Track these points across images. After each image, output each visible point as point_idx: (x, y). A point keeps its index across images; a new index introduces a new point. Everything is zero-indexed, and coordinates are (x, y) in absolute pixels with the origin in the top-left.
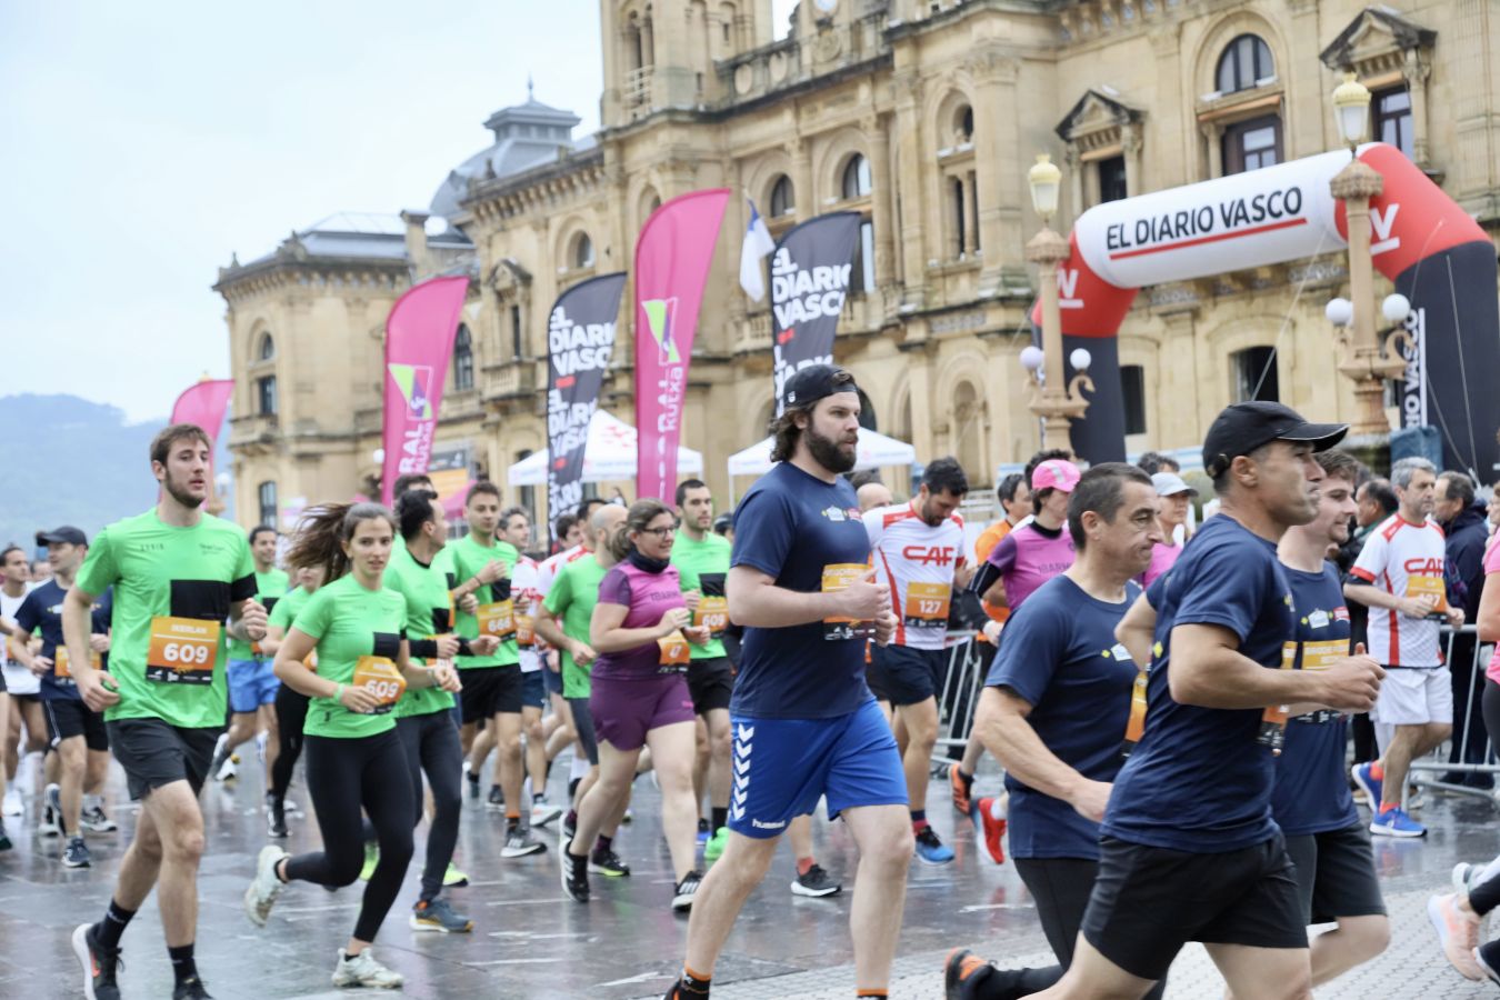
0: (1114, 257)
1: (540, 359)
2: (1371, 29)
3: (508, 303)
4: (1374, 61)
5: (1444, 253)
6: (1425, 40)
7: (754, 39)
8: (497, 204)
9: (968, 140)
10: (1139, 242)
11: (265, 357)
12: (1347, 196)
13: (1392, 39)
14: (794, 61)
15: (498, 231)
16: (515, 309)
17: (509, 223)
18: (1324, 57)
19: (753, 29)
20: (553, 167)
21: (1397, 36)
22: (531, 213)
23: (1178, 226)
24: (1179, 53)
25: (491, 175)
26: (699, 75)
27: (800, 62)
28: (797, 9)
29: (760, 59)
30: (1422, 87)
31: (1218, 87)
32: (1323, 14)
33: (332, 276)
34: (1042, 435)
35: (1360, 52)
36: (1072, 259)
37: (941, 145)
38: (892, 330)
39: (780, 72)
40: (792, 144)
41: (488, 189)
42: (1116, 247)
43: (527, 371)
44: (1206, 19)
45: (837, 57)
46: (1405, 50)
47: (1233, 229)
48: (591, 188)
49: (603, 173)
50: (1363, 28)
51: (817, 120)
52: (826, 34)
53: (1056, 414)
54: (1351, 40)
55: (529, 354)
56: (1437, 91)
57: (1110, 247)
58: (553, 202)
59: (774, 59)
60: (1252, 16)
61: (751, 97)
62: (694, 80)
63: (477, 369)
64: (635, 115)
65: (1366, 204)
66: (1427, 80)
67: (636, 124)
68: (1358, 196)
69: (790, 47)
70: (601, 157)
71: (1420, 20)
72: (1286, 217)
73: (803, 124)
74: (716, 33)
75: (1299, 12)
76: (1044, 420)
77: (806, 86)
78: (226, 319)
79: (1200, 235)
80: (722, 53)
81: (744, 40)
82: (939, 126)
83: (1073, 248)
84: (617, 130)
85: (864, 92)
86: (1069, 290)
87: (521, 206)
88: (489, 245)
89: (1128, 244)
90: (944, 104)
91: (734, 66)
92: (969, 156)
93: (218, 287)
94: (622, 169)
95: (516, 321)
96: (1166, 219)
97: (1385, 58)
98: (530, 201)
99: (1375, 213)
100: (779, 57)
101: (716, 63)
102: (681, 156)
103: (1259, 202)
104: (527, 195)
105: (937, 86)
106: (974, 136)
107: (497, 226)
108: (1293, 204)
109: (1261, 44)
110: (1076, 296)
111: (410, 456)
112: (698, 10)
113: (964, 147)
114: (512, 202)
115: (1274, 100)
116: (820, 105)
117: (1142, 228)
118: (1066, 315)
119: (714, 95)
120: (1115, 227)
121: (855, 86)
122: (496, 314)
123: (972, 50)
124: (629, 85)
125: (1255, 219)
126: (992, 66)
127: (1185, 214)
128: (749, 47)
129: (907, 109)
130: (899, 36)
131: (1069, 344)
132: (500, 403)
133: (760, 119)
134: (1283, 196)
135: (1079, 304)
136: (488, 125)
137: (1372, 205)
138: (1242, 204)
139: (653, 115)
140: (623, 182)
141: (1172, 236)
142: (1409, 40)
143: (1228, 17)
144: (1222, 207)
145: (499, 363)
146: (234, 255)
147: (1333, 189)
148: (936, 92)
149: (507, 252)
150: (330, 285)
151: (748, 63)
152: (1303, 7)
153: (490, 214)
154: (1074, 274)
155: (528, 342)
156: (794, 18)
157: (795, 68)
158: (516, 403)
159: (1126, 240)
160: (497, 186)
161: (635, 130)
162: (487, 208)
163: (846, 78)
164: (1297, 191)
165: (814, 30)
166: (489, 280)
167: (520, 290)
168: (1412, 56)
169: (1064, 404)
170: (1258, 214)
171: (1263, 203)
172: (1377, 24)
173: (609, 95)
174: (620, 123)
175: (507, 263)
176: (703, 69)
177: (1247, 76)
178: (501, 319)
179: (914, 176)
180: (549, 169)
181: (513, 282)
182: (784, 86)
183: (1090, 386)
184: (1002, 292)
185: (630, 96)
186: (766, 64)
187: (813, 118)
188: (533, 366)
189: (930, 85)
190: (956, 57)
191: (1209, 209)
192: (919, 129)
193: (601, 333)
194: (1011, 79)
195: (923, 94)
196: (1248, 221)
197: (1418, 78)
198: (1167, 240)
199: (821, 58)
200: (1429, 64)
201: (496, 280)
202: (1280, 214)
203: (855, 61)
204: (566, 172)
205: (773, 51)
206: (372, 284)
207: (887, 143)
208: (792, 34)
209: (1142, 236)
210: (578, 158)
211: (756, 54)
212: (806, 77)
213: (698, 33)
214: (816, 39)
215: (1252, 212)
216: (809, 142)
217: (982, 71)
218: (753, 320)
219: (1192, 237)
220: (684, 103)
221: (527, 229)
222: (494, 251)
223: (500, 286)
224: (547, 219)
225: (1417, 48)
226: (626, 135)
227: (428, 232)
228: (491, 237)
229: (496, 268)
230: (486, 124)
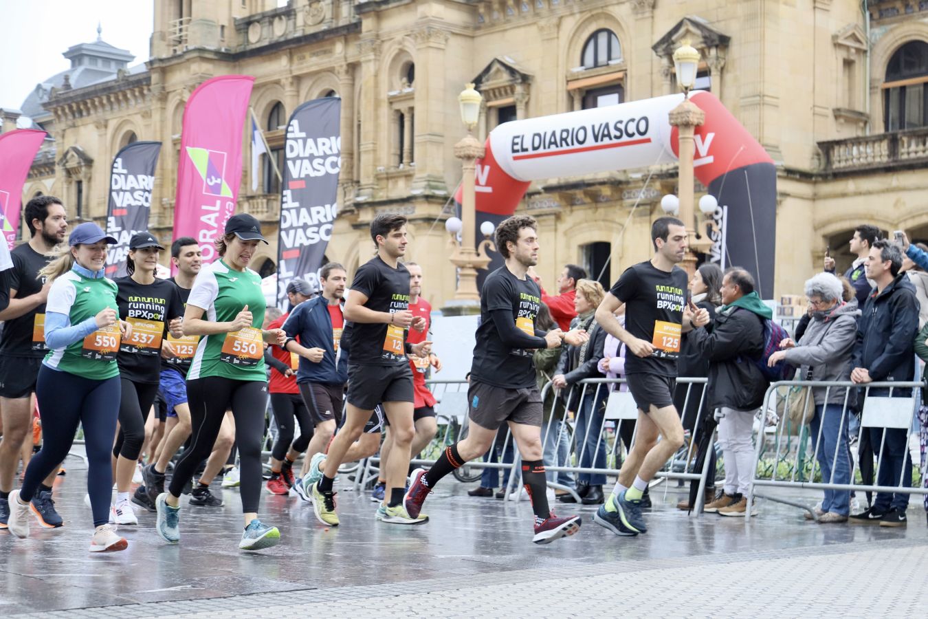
0: (515, 158)
2: (688, 31)
3: (75, 178)
5: (743, 169)
6: (723, 42)
7: (263, 6)
8: (70, 108)
9: (409, 86)
10: (535, 149)
12: (679, 125)
13: (701, 40)
14: (291, 22)
15: (70, 127)
16: (79, 183)
17: (79, 122)
18: (655, 48)
20: (113, 84)
21: (705, 37)
22: (94, 116)
23: (562, 139)
24: (558, 38)
25: (67, 86)
26: (223, 27)
27: (295, 24)
29: (267, 19)
30: (719, 73)
31: (582, 64)
32: (656, 19)
34: (457, 280)
36: (486, 158)
37: (391, 88)
38: (348, 214)
39: (280, 30)
40: (286, 81)
41: (65, 96)
42: (517, 151)
44: (578, 16)
45: (321, 22)
46: (709, 47)
47: (599, 143)
48: (140, 101)
49: (149, 90)
50: (682, 30)
51: (305, 65)
52: (315, 5)
53: (468, 266)
54: (674, 38)
55: (88, 216)
56: (729, 77)
57: (514, 151)
58: (112, 109)
59: (277, 20)
60: (609, 17)
61: (258, 45)
62: (219, 29)
64: (175, 51)
65: (692, 131)
66: (722, 69)
67: (175, 57)
68: (687, 125)
69: (289, 12)
70: (148, 79)
71: (720, 28)
72: (637, 137)
73: (294, 67)
75: (640, 16)
76: (459, 270)
77: (298, 40)
79: (577, 146)
80: (240, 13)
81: (256, 6)
82: (391, 75)
83: (488, 151)
84: (161, 60)
85: (339, 47)
86: (483, 180)
87: (88, 110)
88: (63, 137)
89: (526, 150)
90: (395, 59)
91: (248, 23)
92: (410, 97)
94: (163, 88)
95: (80, 191)
96: (554, 134)
98: (95, 107)
99: (698, 137)
100: (281, 19)
101: (235, 19)
103: (619, 126)
104: (93, 103)
105: (390, 47)
106: (414, 84)
107: (70, 123)
108: (642, 128)
109: (613, 36)
110: (487, 184)
113: (407, 90)
114: (82, 107)
115: (620, 75)
116: (307, 54)
117: (537, 139)
118: (479, 196)
119: (231, 42)
120: (518, 137)
121: (333, 43)
122: (65, 186)
123: (417, 24)
124: (172, 29)
125: (616, 137)
126: (429, 35)
127: (567, 131)
128: (259, 11)
129: (370, 61)
130: (367, 9)
131: (480, 217)
133: (264, 61)
134: (636, 122)
135: (489, 190)
136: (65, 55)
137: (696, 132)
138: (607, 126)
139: (188, 52)
140: (164, 97)
141: (557, 146)
142: (713, 41)
143: (592, 16)
144: (593, 127)
147: (670, 119)
148: (390, 51)
149: (76, 142)
151: (258, 21)
152: (643, 13)
153: (65, 115)
154: (487, 168)
155: (87, 206)
157: (291, 28)
159: (525, 147)
160: (71, 95)
161: (174, 62)
162: (63, 110)
163: (326, 37)
164: (646, 119)
165: (306, 2)
166: (61, 160)
167: (84, 169)
168: (713, 52)
169: (474, 258)
170: (618, 134)
171: (622, 126)
172: (692, 28)
173: (157, 35)
174: (164, 56)
175: (75, 150)
176: (226, 23)
177: (603, 58)
178: (68, 188)
179: (371, 108)
180: (110, 85)
181: (79, 163)
182: (282, 39)
183: (492, 248)
184: (428, 192)
185: (173, 37)
186: (271, 23)
187: (302, 64)
189: (386, 46)
190: (406, 28)
191: (584, 128)
192: (376, 76)
194: (442, 46)
195: (381, 52)
196: (611, 139)
197: (716, 68)
198: (553, 148)
199: (310, 22)
200: (724, 59)
201: (67, 162)
202: (633, 135)
203: (334, 26)
204: (123, 89)
205: (276, 15)
207: (353, 85)
208: (290, 4)
209: (536, 144)
210: (131, 79)
211: (264, 16)
212: (299, 34)
214: (308, 8)
215: (613, 132)
216: (298, 79)
217: (423, 38)
218: (251, 201)
219: (571, 147)
220: (212, 46)
221: (91, 127)
222: (66, 140)
223: (69, 165)
224: (107, 121)
225: (717, 46)
226: (168, 64)
227: (18, 126)
228: (64, 130)
229: (67, 153)
230: (64, 54)
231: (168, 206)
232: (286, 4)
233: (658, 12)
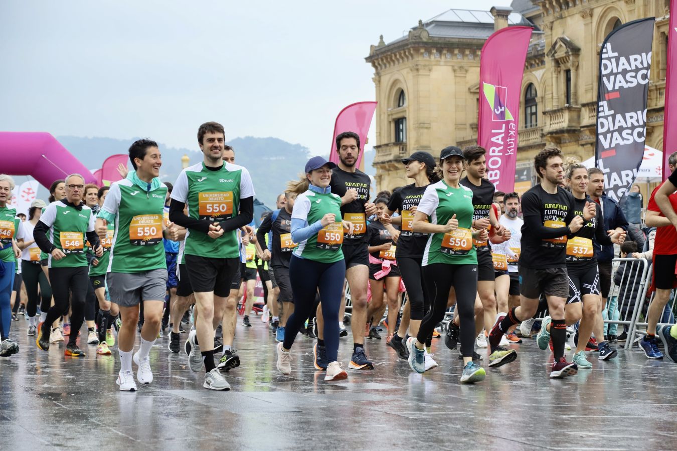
1: (584, 105)
3: (563, 67)
11: (399, 106)
15: (558, 19)
16: (568, 72)
17: (565, 13)
22: (580, 6)
33: (445, 52)
43: (575, 114)
55: (576, 103)
63: (540, 114)
78: (374, 80)
88: (551, 29)
93: (368, 59)
95: (568, 80)
107: (557, 15)
111: (498, 145)
122: (554, 75)
132: (554, 135)
145: (555, 108)
146: (381, 37)
149: (564, 33)
150: (443, 57)
153: (553, 7)
155: (576, 94)
158: (566, 135)
162: (551, 4)
166: (550, 51)
167: (571, 58)
175: (563, 40)
178: (557, 77)
181: (567, 53)
188: (579, 110)
193: (639, 60)
201: (556, 52)
206: (471, 57)
221: (578, 17)
222: (554, 31)
223: (557, 56)
224: (592, 10)
227: (510, 22)
228: (552, 23)
229: (556, 43)
231: (654, 88)
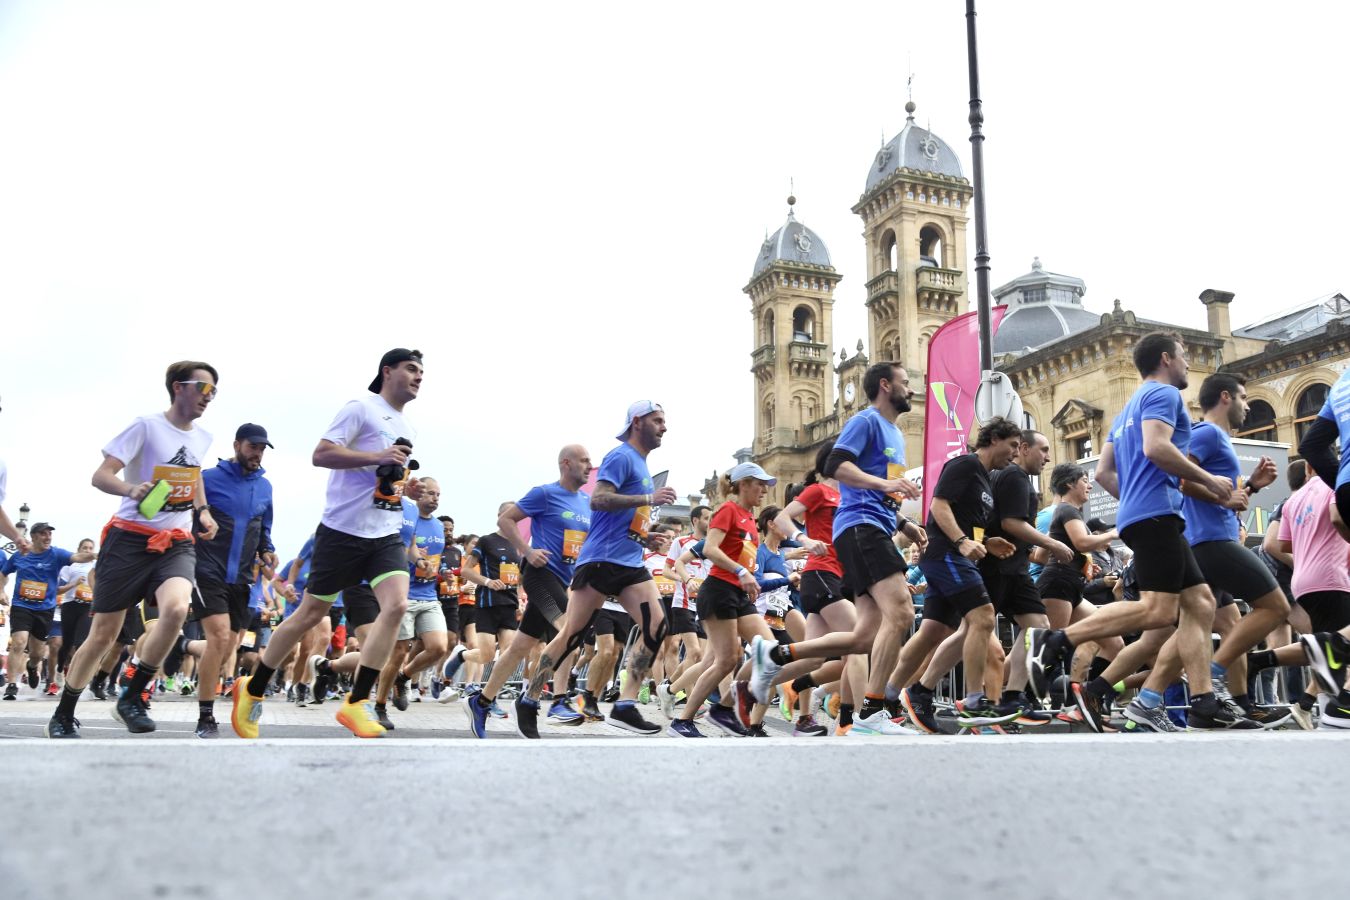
4: (1075, 424)
6: (1098, 415)
7: (821, 415)
13: (1083, 414)
18: (1053, 422)
19: (824, 411)
21: (1085, 412)
26: (796, 431)
28: (838, 401)
29: (822, 424)
30: (1096, 437)
32: (1055, 402)
35: (1069, 420)
39: (830, 430)
46: (1088, 419)
50: (1070, 408)
54: (1065, 414)
59: (828, 424)
60: (1025, 403)
62: (794, 433)
64: (767, 449)
66: (1099, 433)
67: (767, 453)
69: (834, 418)
71: (1097, 405)
74: (806, 412)
75: (1044, 401)
80: (808, 421)
81: (818, 415)
84: (758, 456)
91: (812, 427)
97: (1080, 422)
100: (830, 423)
101: (805, 426)
102: (785, 468)
109: (1030, 416)
112: (797, 402)
119: (803, 441)
124: (764, 436)
126: (909, 427)
128: (819, 419)
139: (774, 450)
142: (1090, 415)
151: (818, 426)
152: (1046, 399)
156: (836, 405)
161: (767, 456)
165: (844, 411)
168: (1090, 422)
172: (1076, 407)
173: (756, 440)
176: (798, 429)
185: (765, 441)
186: (825, 426)
197: (1095, 433)
200: (1100, 426)
205: (828, 420)
208: (835, 412)
211: (821, 421)
213: (796, 411)
220: (788, 444)
225: (1093, 418)
226: (762, 458)
230: (734, 456)
232: (832, 413)
233: (1055, 398)
